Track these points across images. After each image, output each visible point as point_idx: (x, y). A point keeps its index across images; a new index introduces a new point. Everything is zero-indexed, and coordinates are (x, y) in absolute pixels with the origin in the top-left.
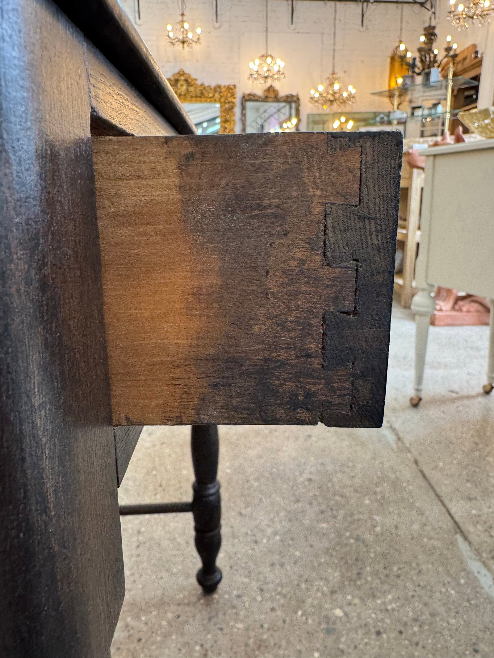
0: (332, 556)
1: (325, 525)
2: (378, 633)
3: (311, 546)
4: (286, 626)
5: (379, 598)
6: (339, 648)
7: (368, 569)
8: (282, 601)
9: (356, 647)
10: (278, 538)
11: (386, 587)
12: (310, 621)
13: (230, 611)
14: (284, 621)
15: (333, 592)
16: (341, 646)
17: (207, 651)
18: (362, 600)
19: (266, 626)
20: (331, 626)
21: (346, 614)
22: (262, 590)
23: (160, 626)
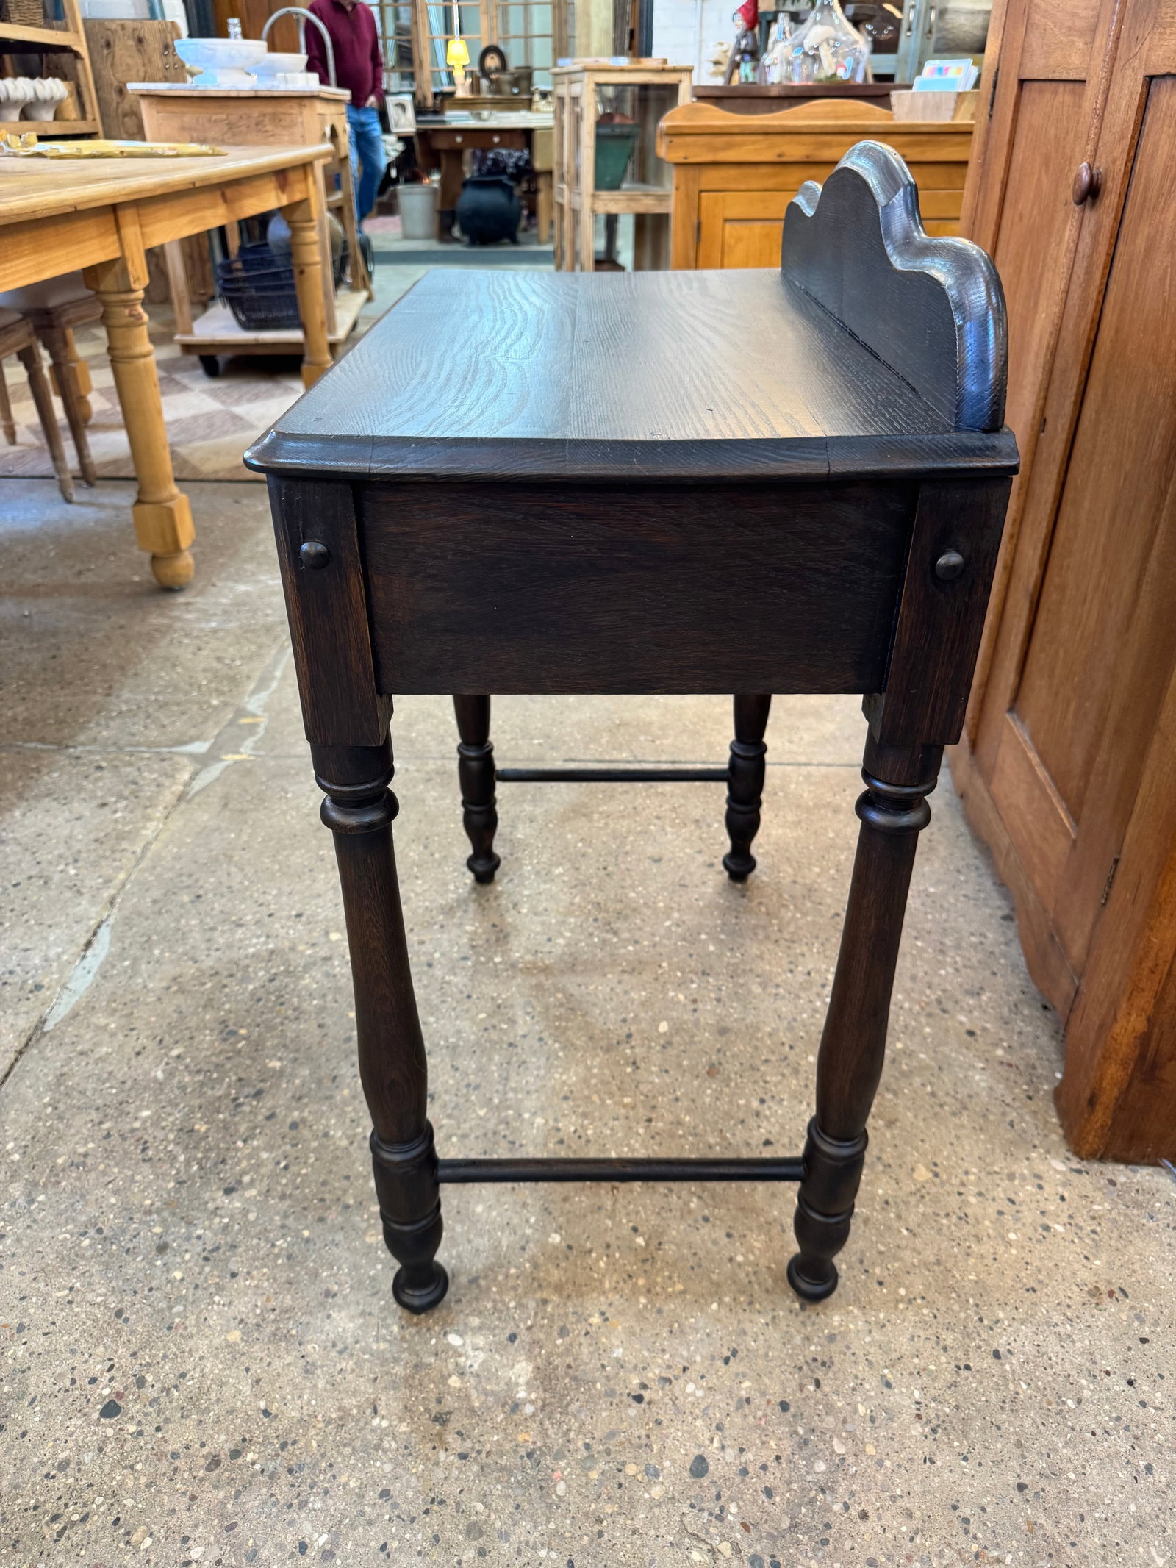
0: (295, 1009)
1: (273, 1064)
7: (251, 987)
11: (245, 962)
13: (481, 942)
15: (328, 959)
21: (327, 933)
23: (571, 931)
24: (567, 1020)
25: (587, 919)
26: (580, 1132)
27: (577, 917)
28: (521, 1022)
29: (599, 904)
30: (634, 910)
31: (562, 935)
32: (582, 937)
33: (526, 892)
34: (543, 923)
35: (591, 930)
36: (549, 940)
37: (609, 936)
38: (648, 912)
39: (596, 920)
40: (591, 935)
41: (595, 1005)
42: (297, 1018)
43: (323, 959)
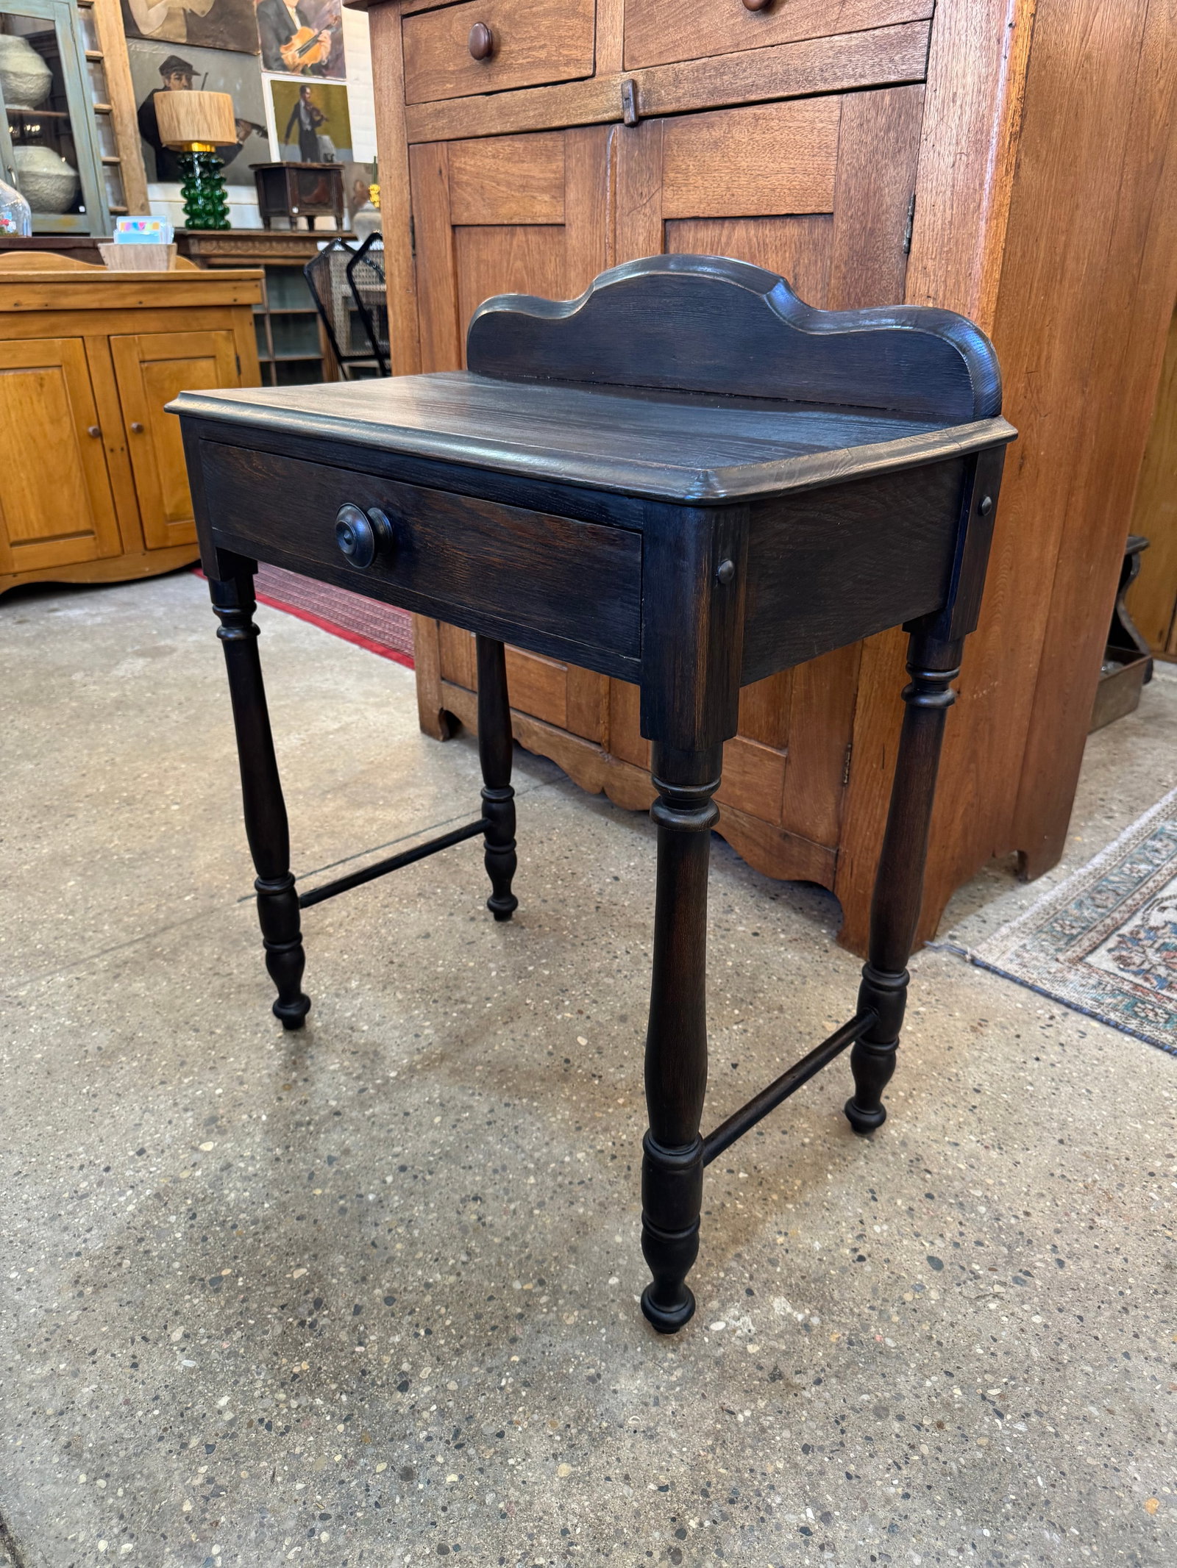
0: (255, 1222)
1: (297, 1274)
5: (148, 1198)
6: (192, 1110)
7: (178, 1235)
8: (298, 1117)
9: (170, 1122)
12: (245, 1117)
13: (360, 1071)
14: (280, 1099)
15: (228, 1167)
16: (190, 1114)
18: (175, 1181)
19: (300, 1083)
20: (213, 1127)
21: (195, 1149)
22: (337, 1114)
23: (426, 1019)
25: (427, 1004)
27: (417, 1007)
29: (422, 990)
30: (456, 978)
31: (423, 1027)
36: (416, 1036)
39: (435, 1001)
42: (267, 1228)
43: (222, 1170)
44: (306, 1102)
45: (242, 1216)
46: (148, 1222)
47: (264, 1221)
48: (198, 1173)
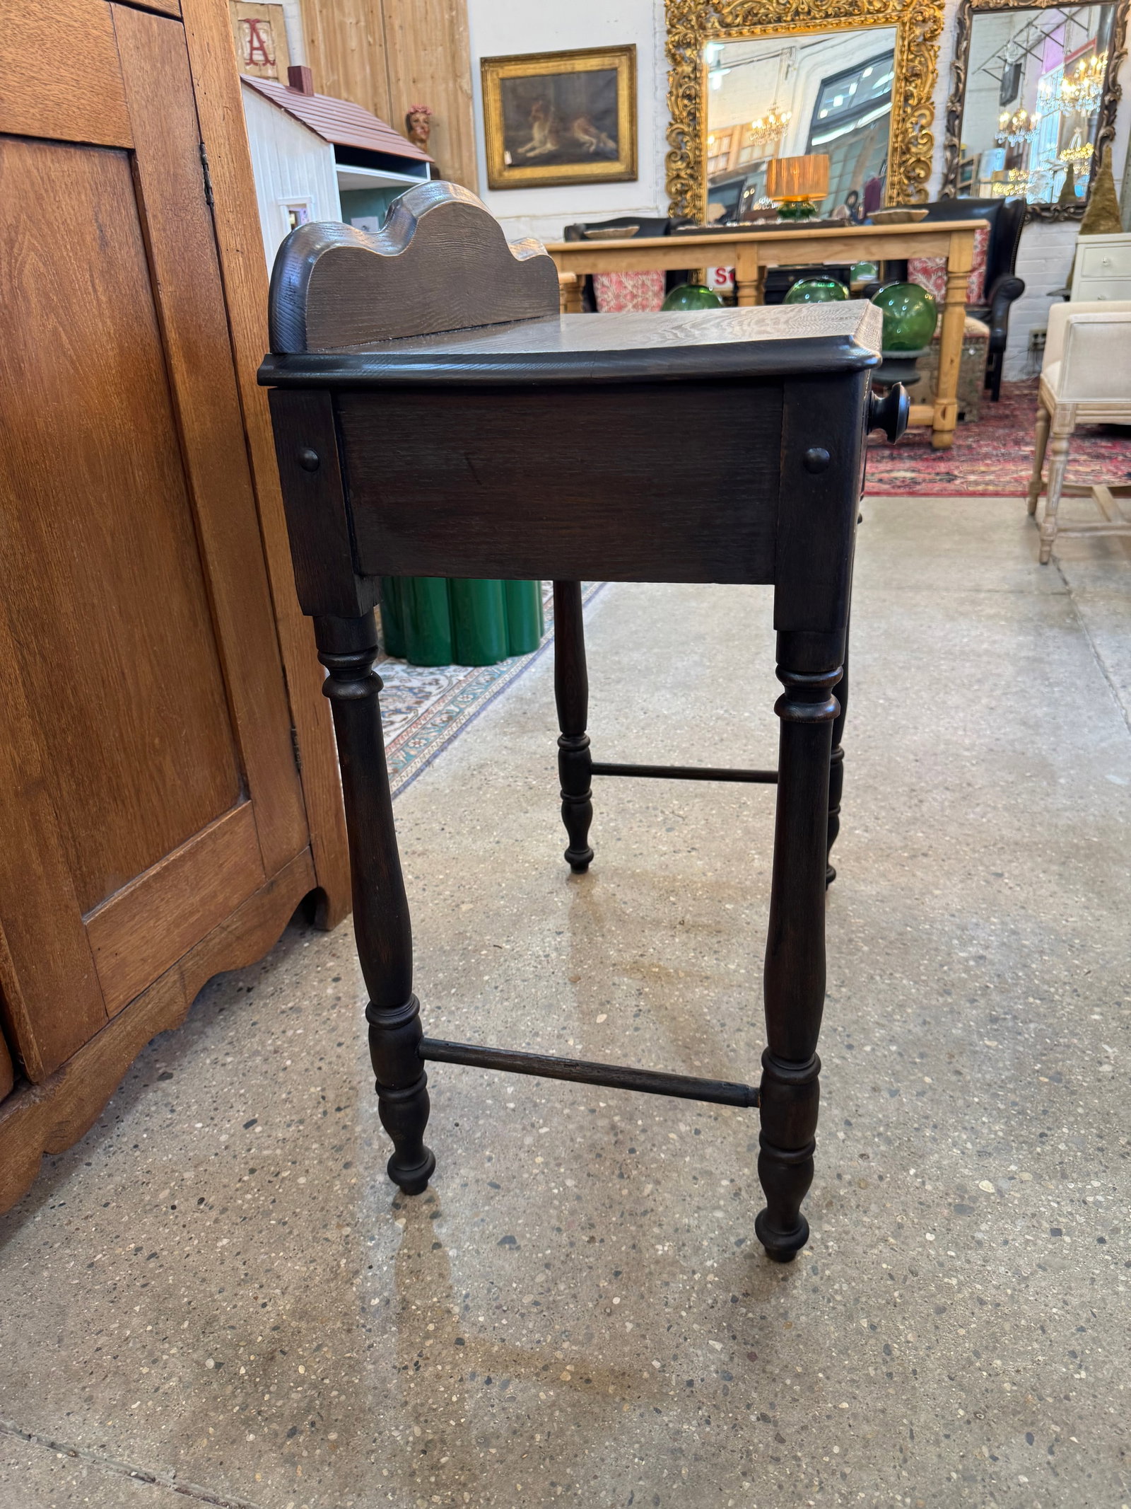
0: (995, 1095)
1: (993, 1044)
2: (1056, 1232)
3: (958, 1073)
4: (884, 1185)
5: (1074, 1181)
6: (973, 1237)
8: (883, 1148)
9: (1006, 1242)
10: (894, 1048)
11: (1092, 1166)
12: (928, 1187)
14: (881, 1178)
15: (980, 1154)
16: (979, 1236)
17: (740, 1189)
18: (1038, 1177)
19: (847, 1177)
20: (966, 1202)
21: (1000, 1192)
22: (848, 1123)
23: (667, 1140)
24: (693, 1038)
25: (643, 1154)
26: (699, 956)
27: (655, 1160)
28: (742, 1044)
29: (621, 1176)
30: (577, 1158)
31: (681, 1137)
32: (655, 1129)
33: (719, 1214)
34: (703, 1158)
35: (642, 1138)
36: (697, 1132)
37: (622, 1125)
38: (562, 1152)
39: (632, 1151)
40: (644, 1131)
41: (662, 1048)
42: (989, 1085)
43: (990, 1154)
44: (862, 1156)
45: (1002, 1107)
46: (1086, 1160)
47: (987, 1091)
48: (1013, 1168)
